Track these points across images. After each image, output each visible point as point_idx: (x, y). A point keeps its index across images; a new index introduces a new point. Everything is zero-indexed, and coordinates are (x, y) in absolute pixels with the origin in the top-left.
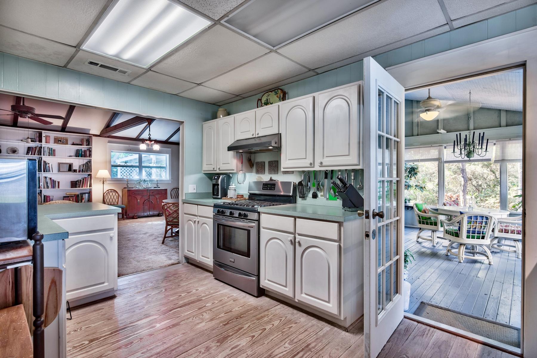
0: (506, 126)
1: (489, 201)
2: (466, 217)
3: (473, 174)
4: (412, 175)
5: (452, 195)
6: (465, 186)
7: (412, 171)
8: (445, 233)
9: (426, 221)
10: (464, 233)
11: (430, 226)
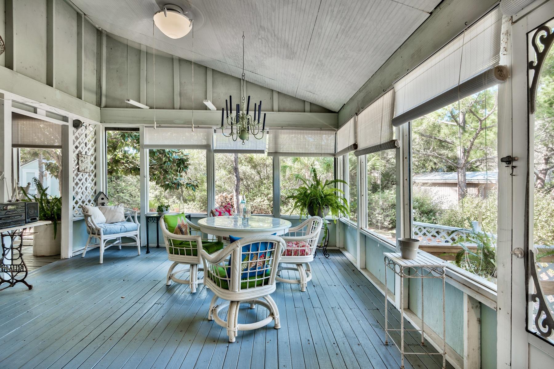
0: (278, 111)
1: (257, 200)
2: (240, 248)
3: (244, 174)
4: (182, 169)
5: (227, 195)
6: (237, 186)
7: (180, 163)
8: (207, 276)
9: (180, 249)
10: (238, 281)
11: (187, 258)
